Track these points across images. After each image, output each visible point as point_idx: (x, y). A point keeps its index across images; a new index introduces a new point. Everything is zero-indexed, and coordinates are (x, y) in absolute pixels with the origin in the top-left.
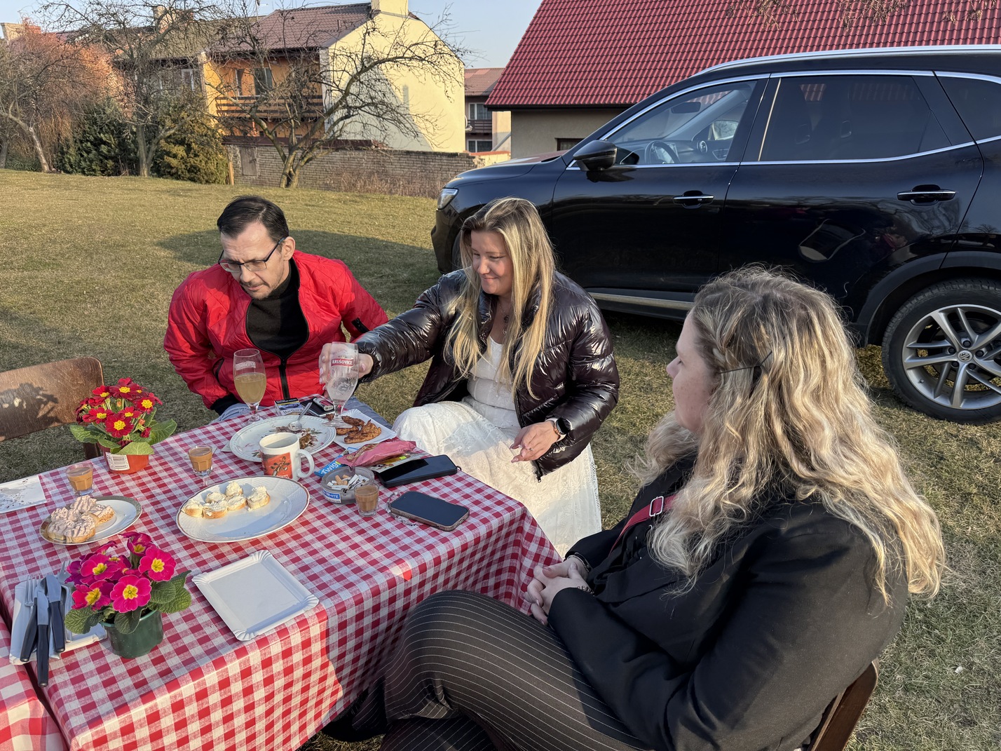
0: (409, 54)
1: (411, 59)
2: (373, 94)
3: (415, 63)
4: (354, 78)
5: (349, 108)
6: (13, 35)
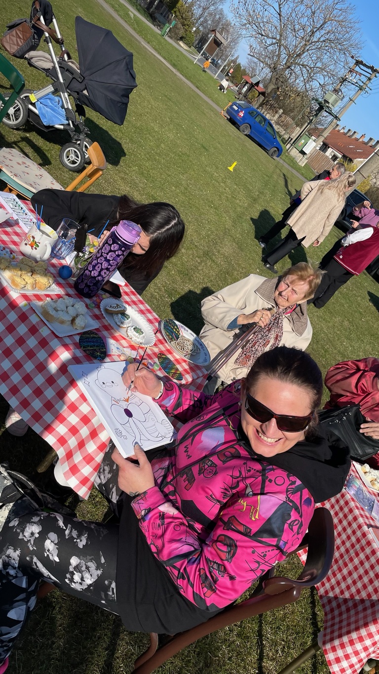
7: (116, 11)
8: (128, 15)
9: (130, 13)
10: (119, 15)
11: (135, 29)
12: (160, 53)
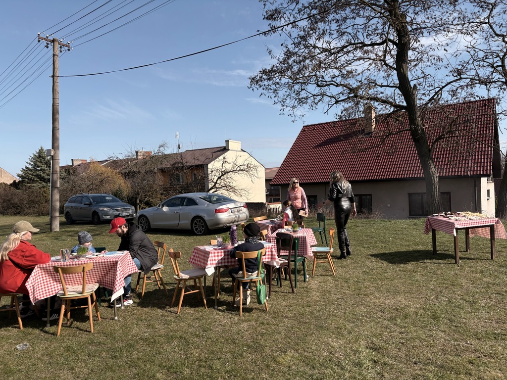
0: (239, 169)
1: (239, 170)
2: (225, 183)
3: (240, 172)
4: (219, 178)
5: (216, 188)
6: (76, 164)
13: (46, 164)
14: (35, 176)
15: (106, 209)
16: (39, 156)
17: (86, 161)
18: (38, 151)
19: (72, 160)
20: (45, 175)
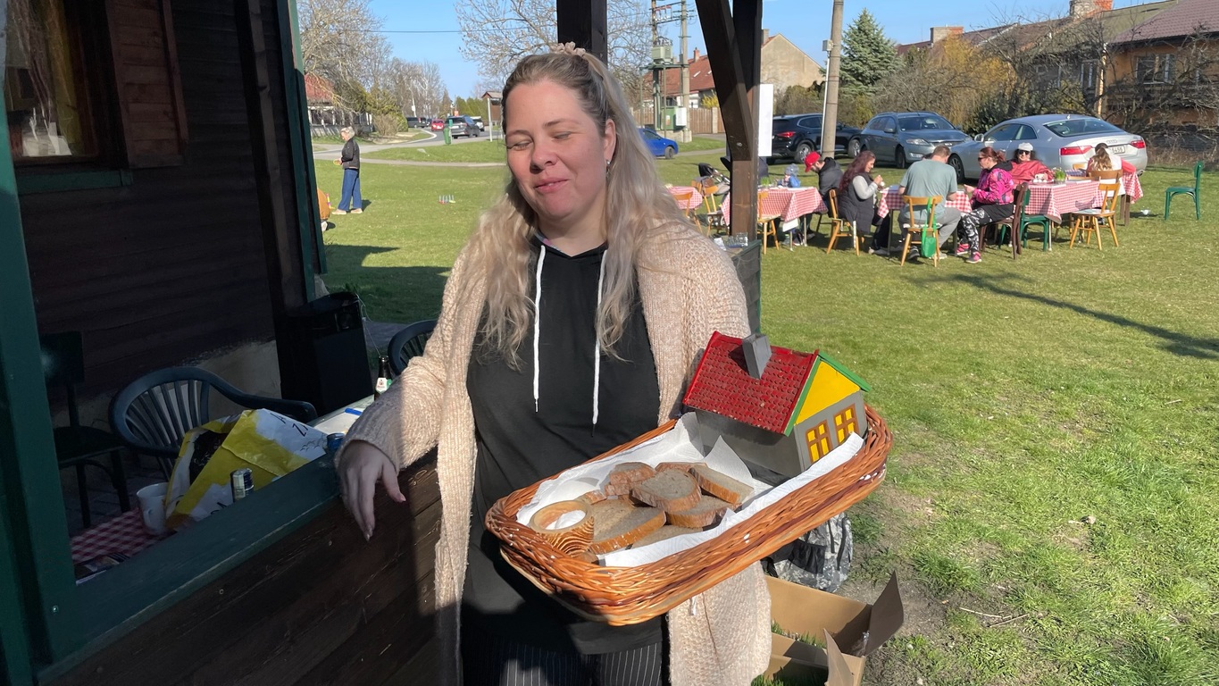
6: (938, 37)
7: (409, 159)
8: (419, 153)
9: (419, 150)
10: (415, 161)
11: (438, 161)
12: (478, 162)
13: (870, 46)
14: (849, 70)
15: (916, 142)
16: (859, 29)
17: (961, 29)
18: (858, 19)
19: (932, 29)
20: (866, 67)
